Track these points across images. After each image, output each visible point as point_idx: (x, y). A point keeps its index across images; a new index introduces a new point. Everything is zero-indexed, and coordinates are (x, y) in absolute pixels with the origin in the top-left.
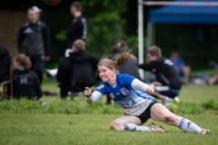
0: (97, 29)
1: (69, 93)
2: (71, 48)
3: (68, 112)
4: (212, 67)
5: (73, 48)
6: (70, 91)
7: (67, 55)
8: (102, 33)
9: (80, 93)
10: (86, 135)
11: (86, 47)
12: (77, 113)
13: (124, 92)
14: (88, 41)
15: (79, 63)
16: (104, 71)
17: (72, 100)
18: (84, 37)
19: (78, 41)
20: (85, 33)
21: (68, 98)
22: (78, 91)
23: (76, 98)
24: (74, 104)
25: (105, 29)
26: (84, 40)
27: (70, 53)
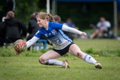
0: (21, 5)
1: (5, 44)
2: (6, 16)
3: (3, 55)
4: (92, 28)
5: (7, 16)
6: (5, 42)
7: (3, 20)
8: (25, 7)
9: (11, 44)
10: (15, 70)
11: (15, 16)
12: (10, 56)
13: (54, 32)
14: (16, 12)
15: (11, 26)
16: (39, 21)
17: (6, 48)
18: (14, 10)
19: (10, 12)
20: (14, 7)
21: (4, 47)
22: (10, 43)
23: (9, 47)
24: (7, 50)
25: (27, 4)
26: (13, 11)
27: (5, 20)
